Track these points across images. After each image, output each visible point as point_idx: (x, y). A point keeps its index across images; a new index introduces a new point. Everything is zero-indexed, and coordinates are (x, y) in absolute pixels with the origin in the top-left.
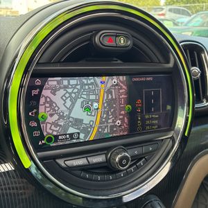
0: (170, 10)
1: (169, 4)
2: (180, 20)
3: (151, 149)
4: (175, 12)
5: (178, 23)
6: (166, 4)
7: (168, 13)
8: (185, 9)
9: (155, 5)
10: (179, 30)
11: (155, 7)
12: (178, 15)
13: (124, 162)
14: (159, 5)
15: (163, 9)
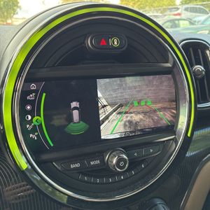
0: (186, 9)
1: (186, 3)
2: (197, 19)
3: (151, 151)
4: (191, 11)
5: (195, 21)
6: (182, 4)
7: (184, 12)
8: (202, 7)
9: (171, 5)
10: (196, 29)
11: (170, 7)
12: (194, 14)
13: (122, 164)
14: (174, 5)
15: (178, 9)
